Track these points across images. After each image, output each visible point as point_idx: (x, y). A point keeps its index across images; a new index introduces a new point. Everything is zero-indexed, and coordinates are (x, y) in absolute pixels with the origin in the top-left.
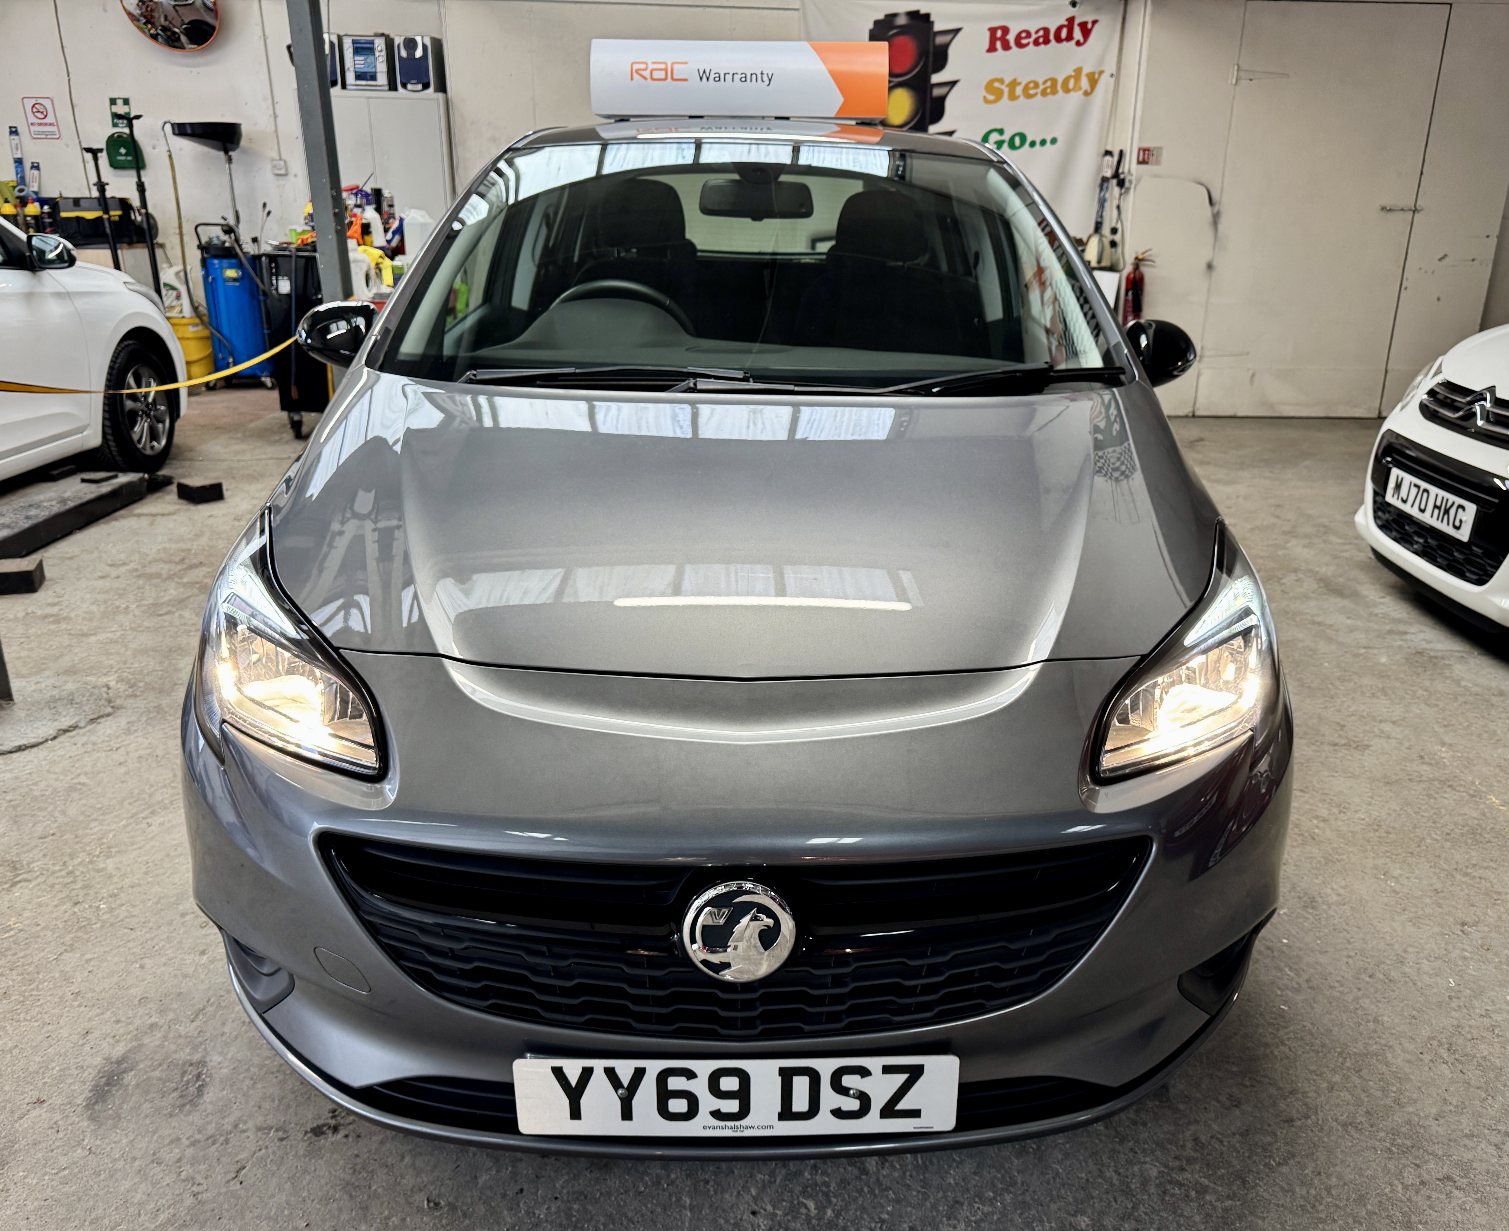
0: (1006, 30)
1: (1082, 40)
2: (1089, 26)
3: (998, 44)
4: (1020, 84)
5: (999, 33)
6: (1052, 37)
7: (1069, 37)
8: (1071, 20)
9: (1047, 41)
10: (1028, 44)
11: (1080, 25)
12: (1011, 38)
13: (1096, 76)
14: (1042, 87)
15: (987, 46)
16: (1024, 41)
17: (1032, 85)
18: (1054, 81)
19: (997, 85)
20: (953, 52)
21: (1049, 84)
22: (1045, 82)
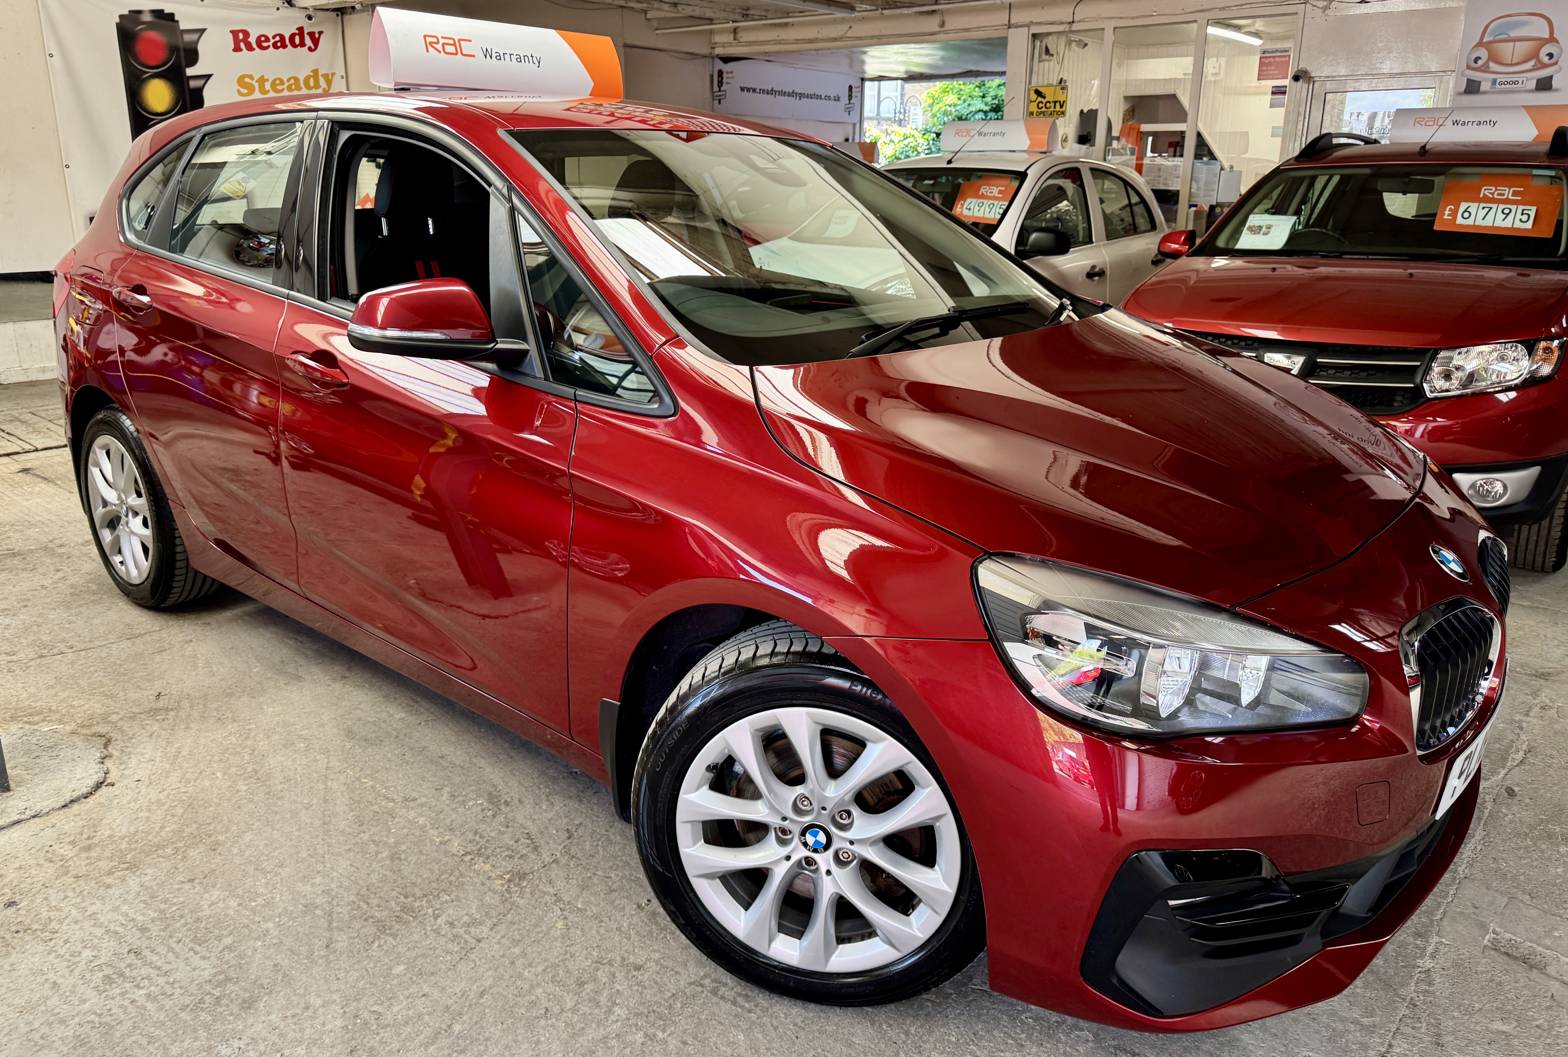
0: (246, 34)
1: (313, 47)
2: (317, 36)
3: (242, 45)
4: (267, 80)
5: (241, 36)
6: (287, 42)
7: (302, 44)
8: (301, 30)
9: (284, 46)
10: (268, 47)
11: (308, 34)
12: (252, 40)
13: (330, 77)
14: (287, 84)
15: (232, 46)
16: (265, 44)
17: (278, 82)
18: (296, 79)
19: (247, 80)
20: (200, 48)
21: (292, 81)
22: (288, 80)
